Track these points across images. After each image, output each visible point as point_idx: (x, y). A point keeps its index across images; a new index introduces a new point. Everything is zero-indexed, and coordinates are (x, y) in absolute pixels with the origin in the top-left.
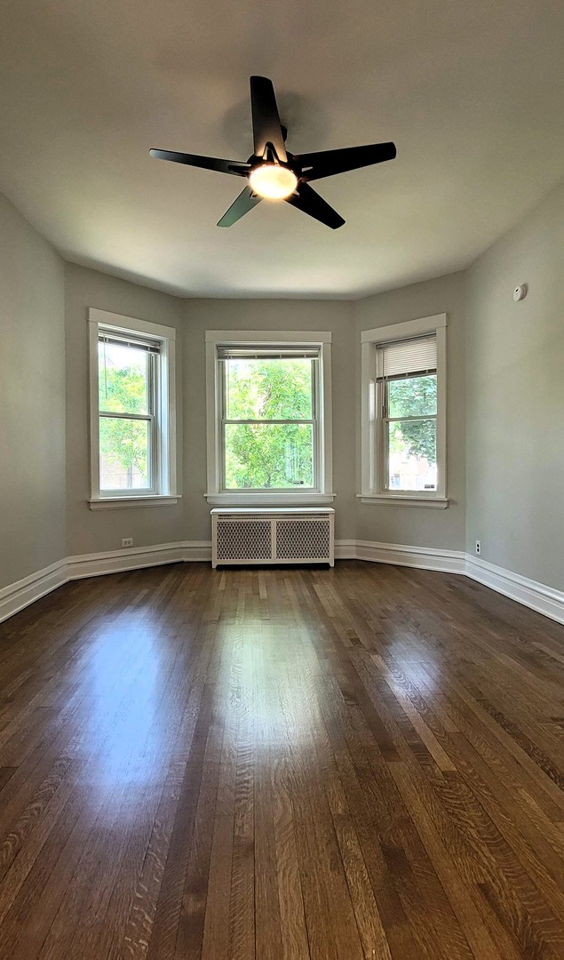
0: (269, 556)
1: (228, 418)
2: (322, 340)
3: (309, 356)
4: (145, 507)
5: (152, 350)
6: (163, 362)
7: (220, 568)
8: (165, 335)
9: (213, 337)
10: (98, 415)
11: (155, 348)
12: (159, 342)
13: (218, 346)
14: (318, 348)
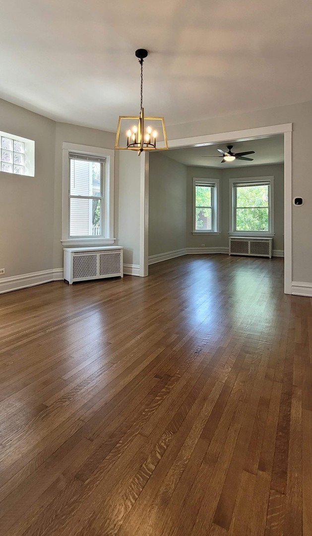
0: (247, 252)
1: (238, 207)
2: (271, 178)
3: (266, 184)
4: (209, 235)
5: (212, 186)
6: (215, 189)
7: (231, 255)
8: (216, 181)
9: (232, 181)
10: (195, 207)
11: (213, 186)
12: (214, 184)
13: (234, 183)
14: (269, 181)
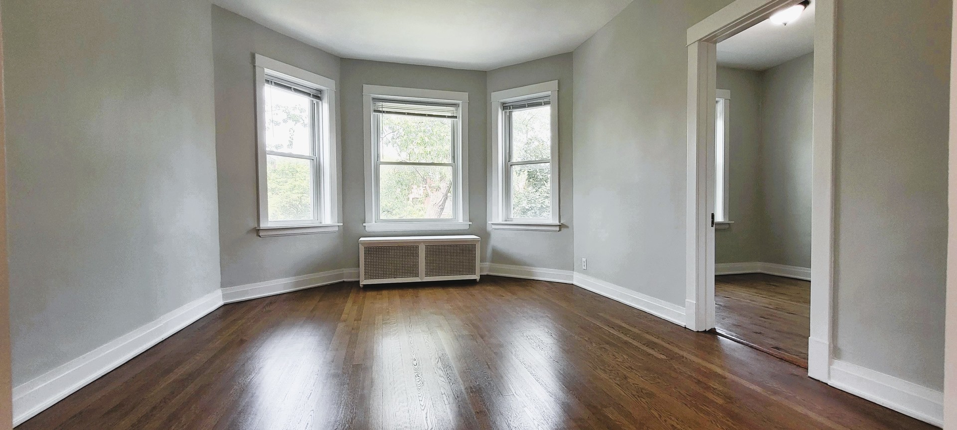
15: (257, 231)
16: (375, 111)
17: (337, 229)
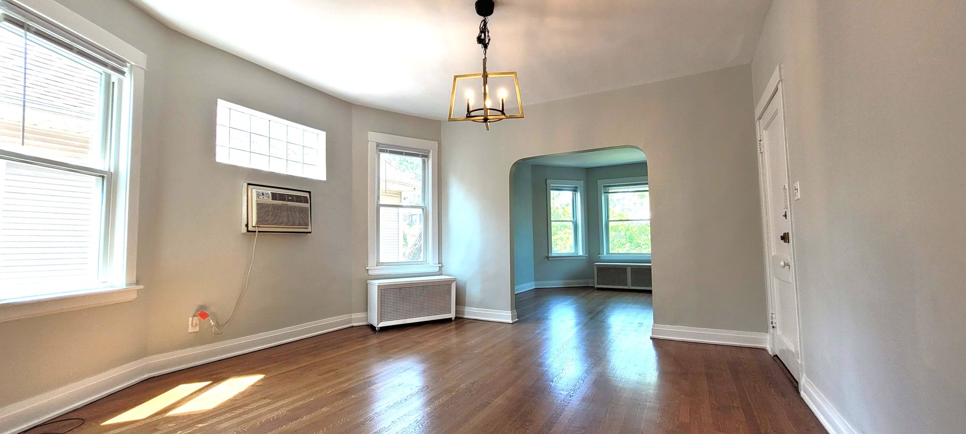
15: (548, 257)
16: (605, 193)
17: (585, 258)
